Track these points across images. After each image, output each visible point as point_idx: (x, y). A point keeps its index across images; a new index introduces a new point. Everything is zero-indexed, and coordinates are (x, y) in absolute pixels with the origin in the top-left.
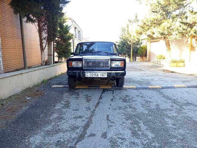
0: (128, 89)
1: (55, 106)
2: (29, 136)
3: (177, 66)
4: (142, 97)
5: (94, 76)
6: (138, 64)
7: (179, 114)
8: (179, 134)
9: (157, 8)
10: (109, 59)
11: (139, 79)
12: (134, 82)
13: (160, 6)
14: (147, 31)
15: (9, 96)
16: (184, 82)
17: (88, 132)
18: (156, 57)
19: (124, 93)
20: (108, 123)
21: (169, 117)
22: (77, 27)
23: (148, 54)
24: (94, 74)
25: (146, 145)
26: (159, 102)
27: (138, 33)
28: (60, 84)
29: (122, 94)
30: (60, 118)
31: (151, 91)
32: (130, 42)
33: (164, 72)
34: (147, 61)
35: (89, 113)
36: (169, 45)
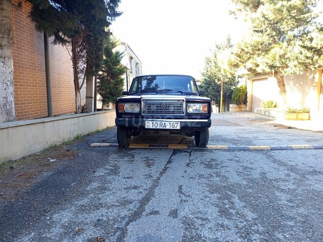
0: (215, 150)
1: (94, 172)
2: (53, 212)
3: (297, 119)
4: (238, 161)
5: (158, 127)
6: (232, 116)
7: (298, 186)
8: (299, 214)
9: (263, 25)
10: (184, 100)
11: (233, 136)
12: (224, 140)
13: (267, 22)
14: (246, 61)
15: (21, 157)
16: (308, 141)
17: (148, 208)
18: (262, 104)
19: (208, 156)
20: (180, 196)
21: (282, 190)
22: (133, 56)
23: (248, 99)
24: (159, 124)
25: (242, 229)
26: (266, 169)
27: (231, 64)
28: (103, 141)
29: (205, 157)
30: (103, 189)
31: (252, 154)
32: (219, 80)
33: (276, 128)
34: (248, 111)
35: (149, 183)
36: (284, 85)
